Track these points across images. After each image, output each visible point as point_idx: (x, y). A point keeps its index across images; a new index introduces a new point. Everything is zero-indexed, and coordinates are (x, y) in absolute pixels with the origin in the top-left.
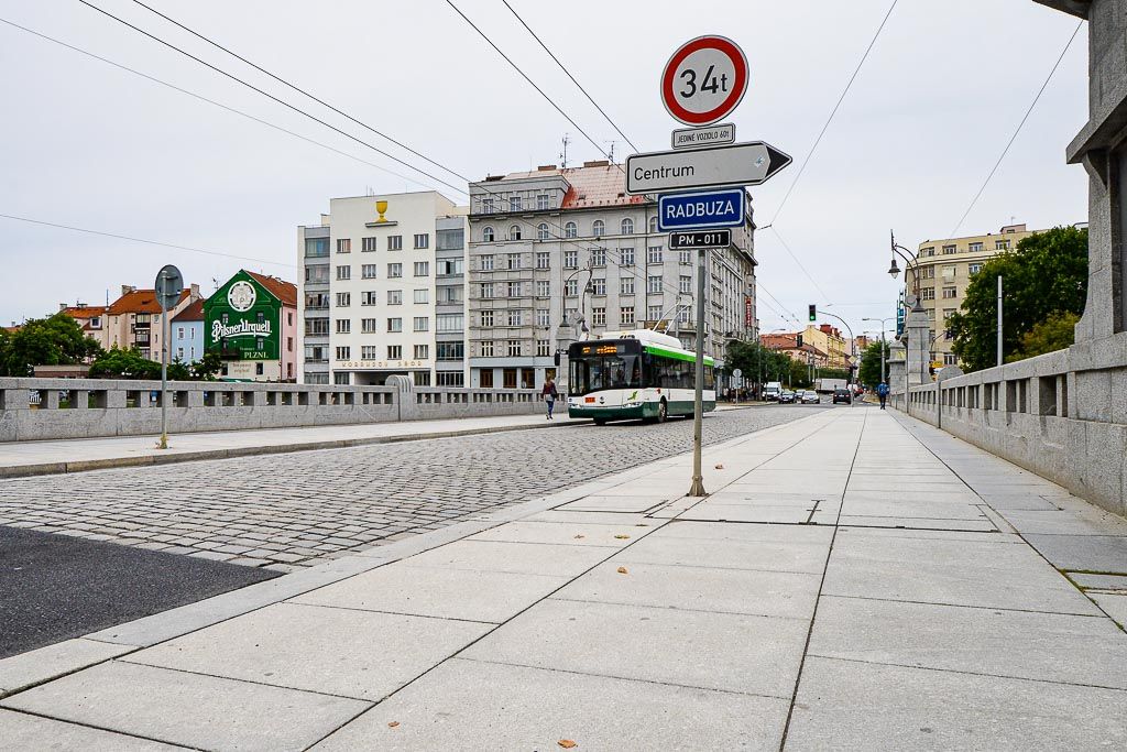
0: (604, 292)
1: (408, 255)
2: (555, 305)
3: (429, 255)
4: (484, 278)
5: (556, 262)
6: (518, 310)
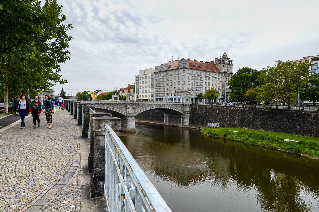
0: (172, 85)
2: (166, 87)
3: (150, 79)
4: (156, 83)
5: (166, 80)
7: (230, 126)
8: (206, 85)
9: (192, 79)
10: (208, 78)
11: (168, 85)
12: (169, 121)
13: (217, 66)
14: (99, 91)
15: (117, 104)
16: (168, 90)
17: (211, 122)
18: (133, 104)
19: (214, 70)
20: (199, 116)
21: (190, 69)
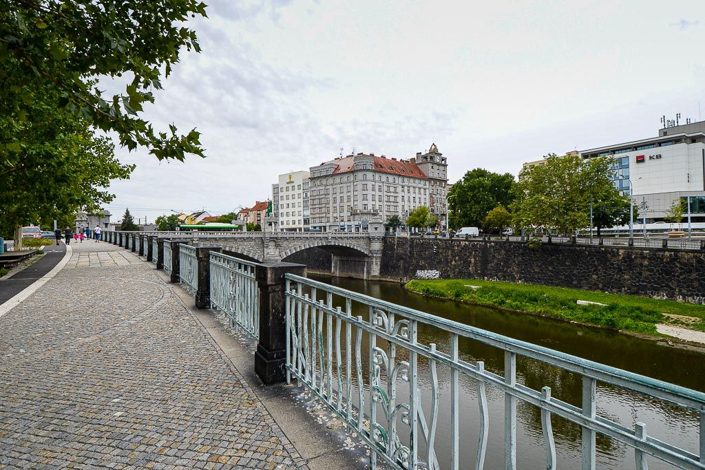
0: (343, 201)
1: (296, 192)
3: (301, 191)
4: (313, 198)
5: (331, 192)
6: (321, 208)
7: (461, 276)
8: (403, 200)
9: (380, 190)
10: (406, 188)
11: (335, 203)
12: (342, 270)
13: (420, 167)
14: (199, 214)
15: (244, 239)
16: (335, 211)
17: (423, 268)
18: (277, 238)
19: (416, 174)
20: (400, 258)
21: (375, 171)
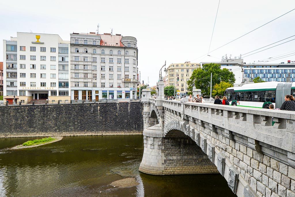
0: (113, 70)
1: (48, 54)
2: (98, 73)
6: (87, 73)
